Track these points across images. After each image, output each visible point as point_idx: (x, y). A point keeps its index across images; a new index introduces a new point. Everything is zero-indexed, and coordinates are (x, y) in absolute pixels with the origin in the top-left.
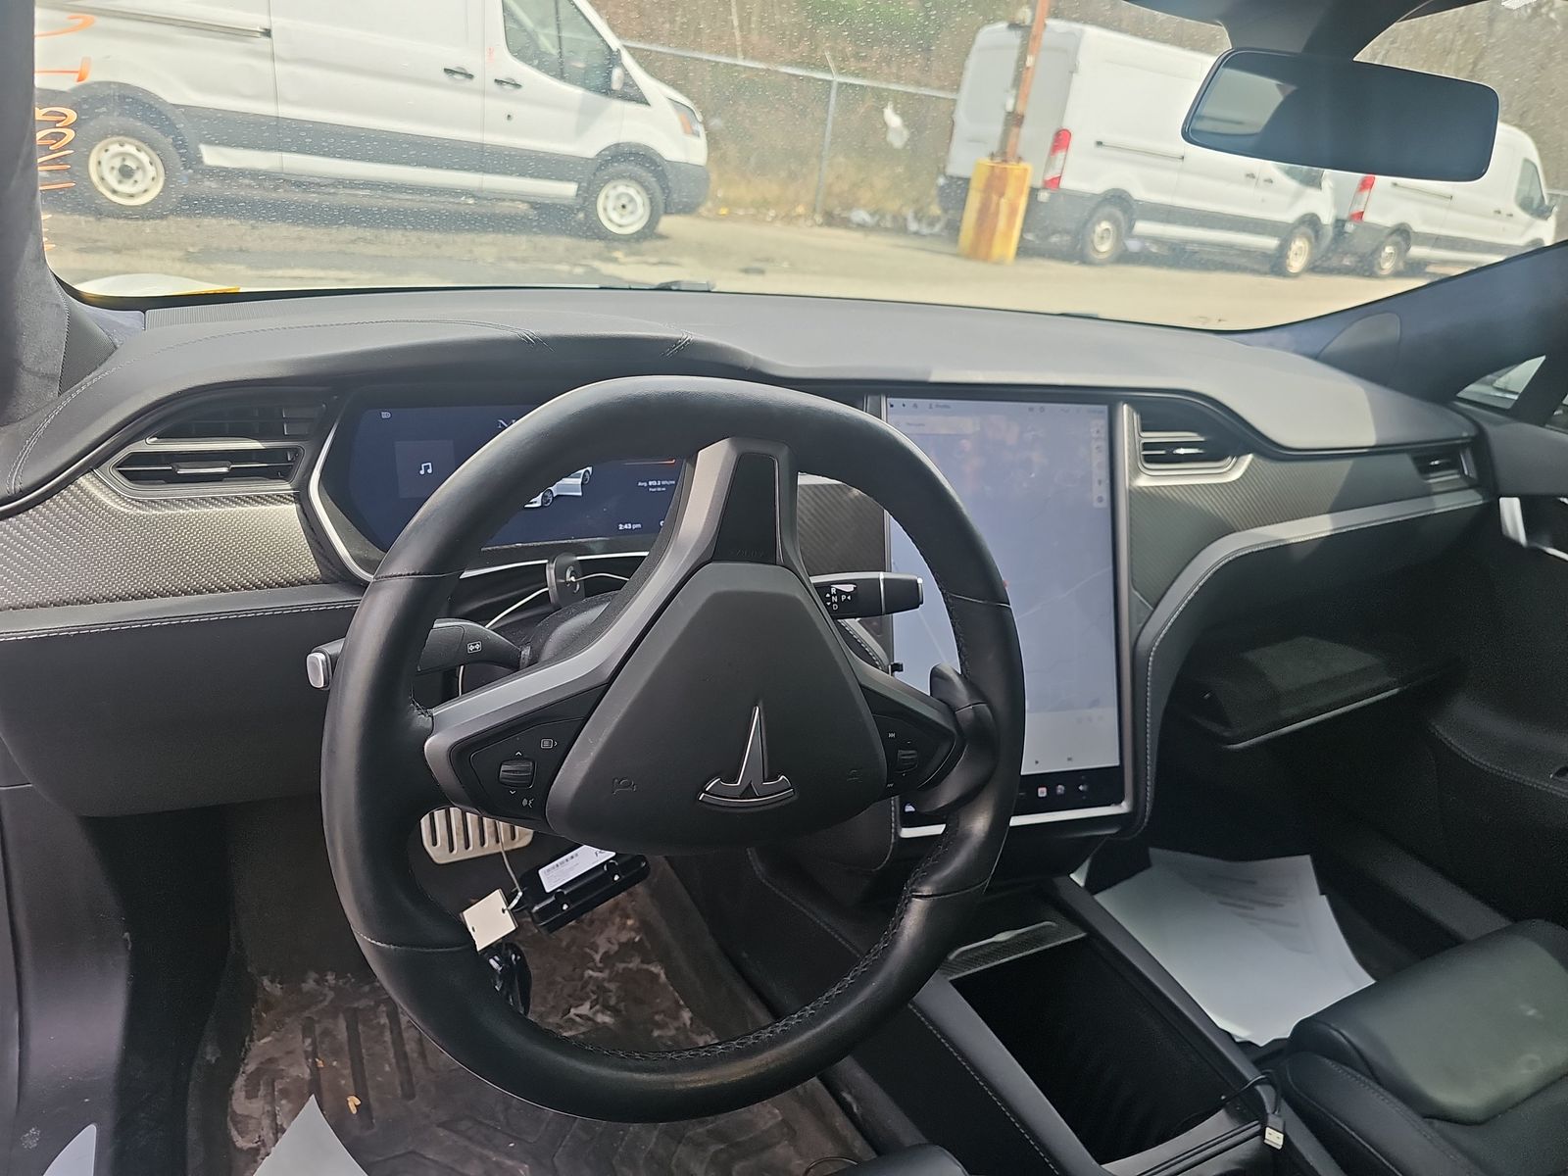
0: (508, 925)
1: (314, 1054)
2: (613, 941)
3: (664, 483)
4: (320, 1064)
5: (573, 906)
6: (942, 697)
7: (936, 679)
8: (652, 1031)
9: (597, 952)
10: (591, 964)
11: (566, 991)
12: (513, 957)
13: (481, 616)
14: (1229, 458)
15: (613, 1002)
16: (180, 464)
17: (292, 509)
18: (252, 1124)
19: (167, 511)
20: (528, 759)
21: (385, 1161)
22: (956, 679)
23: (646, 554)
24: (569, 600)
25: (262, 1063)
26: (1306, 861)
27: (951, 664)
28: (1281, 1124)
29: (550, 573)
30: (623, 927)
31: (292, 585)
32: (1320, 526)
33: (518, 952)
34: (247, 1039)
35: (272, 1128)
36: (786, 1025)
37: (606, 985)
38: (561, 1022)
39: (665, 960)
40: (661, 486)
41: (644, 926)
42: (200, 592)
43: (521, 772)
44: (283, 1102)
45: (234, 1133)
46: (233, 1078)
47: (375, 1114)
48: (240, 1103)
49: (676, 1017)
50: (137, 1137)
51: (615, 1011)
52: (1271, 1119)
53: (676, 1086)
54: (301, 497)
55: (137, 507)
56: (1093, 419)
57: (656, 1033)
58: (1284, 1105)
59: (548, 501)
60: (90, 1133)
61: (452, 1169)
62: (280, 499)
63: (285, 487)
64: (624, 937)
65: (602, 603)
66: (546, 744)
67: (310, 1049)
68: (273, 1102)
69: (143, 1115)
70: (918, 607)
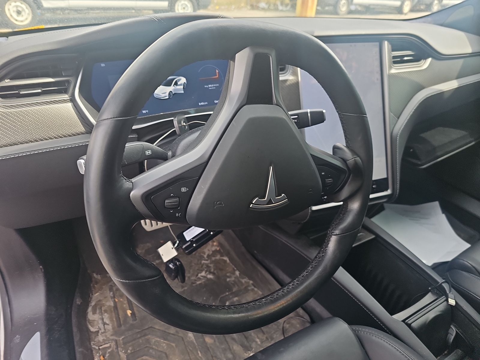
0: (174, 253)
1: (114, 297)
2: (210, 250)
3: (215, 85)
4: (117, 300)
5: (197, 245)
6: (339, 156)
7: (336, 149)
8: (226, 279)
9: (205, 254)
10: (203, 259)
11: (197, 268)
12: (178, 263)
13: (152, 141)
14: (422, 60)
15: (212, 270)
16: (21, 90)
17: (70, 105)
18: (96, 323)
19: (18, 109)
20: (176, 197)
21: (143, 330)
22: (345, 149)
23: (212, 113)
24: (184, 132)
25: (97, 302)
26: (437, 204)
27: (342, 143)
28: (453, 297)
29: (175, 123)
30: (213, 245)
31: (74, 135)
32: (453, 85)
33: (179, 261)
34: (91, 294)
35: (102, 323)
36: (288, 288)
37: (210, 265)
38: (196, 279)
39: (228, 255)
40: (214, 87)
41: (220, 244)
42: (37, 141)
43: (174, 202)
44: (106, 314)
45: (90, 326)
46: (87, 308)
47: (137, 315)
48: (91, 316)
49: (234, 274)
50: (55, 334)
51: (213, 274)
52: (450, 295)
53: (249, 318)
54: (73, 100)
55: (5, 108)
56: (373, 48)
57: (228, 280)
58: (453, 290)
59: (171, 96)
60: (37, 335)
61: (165, 332)
62: (64, 101)
63: (66, 97)
64: (214, 249)
65: (198, 131)
66: (183, 190)
67: (112, 296)
68: (101, 314)
69: (56, 326)
70: (323, 122)
